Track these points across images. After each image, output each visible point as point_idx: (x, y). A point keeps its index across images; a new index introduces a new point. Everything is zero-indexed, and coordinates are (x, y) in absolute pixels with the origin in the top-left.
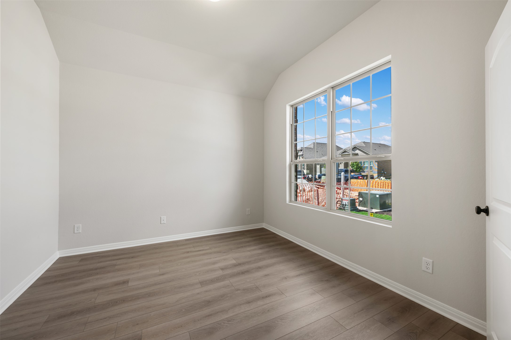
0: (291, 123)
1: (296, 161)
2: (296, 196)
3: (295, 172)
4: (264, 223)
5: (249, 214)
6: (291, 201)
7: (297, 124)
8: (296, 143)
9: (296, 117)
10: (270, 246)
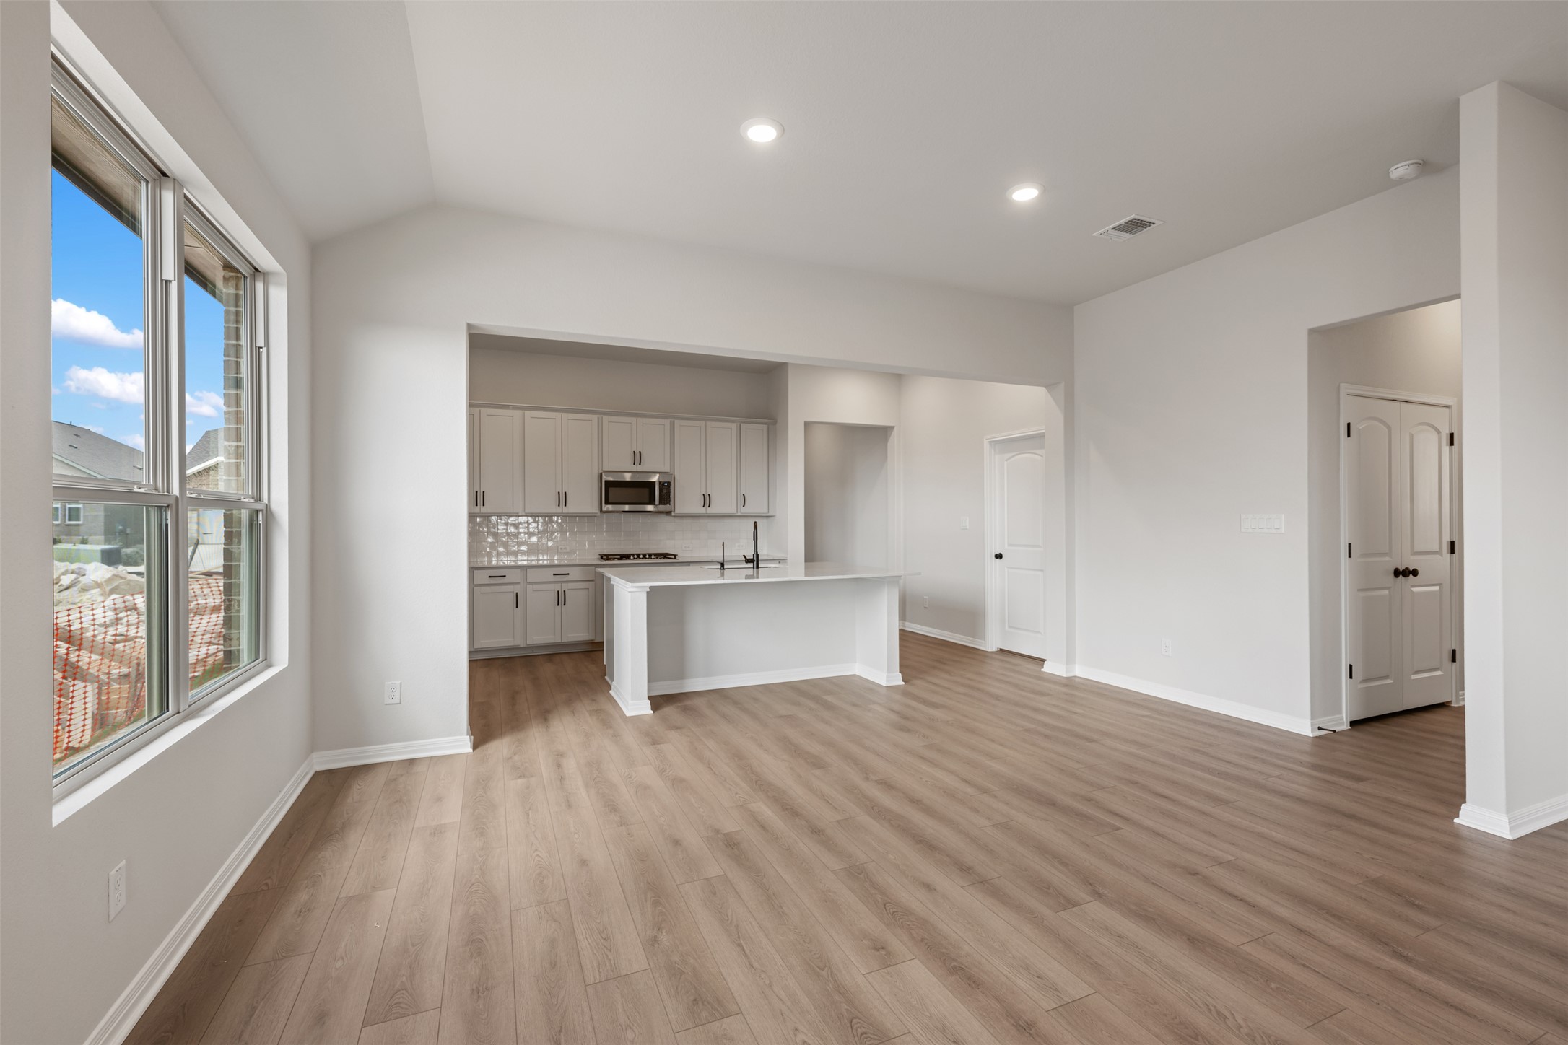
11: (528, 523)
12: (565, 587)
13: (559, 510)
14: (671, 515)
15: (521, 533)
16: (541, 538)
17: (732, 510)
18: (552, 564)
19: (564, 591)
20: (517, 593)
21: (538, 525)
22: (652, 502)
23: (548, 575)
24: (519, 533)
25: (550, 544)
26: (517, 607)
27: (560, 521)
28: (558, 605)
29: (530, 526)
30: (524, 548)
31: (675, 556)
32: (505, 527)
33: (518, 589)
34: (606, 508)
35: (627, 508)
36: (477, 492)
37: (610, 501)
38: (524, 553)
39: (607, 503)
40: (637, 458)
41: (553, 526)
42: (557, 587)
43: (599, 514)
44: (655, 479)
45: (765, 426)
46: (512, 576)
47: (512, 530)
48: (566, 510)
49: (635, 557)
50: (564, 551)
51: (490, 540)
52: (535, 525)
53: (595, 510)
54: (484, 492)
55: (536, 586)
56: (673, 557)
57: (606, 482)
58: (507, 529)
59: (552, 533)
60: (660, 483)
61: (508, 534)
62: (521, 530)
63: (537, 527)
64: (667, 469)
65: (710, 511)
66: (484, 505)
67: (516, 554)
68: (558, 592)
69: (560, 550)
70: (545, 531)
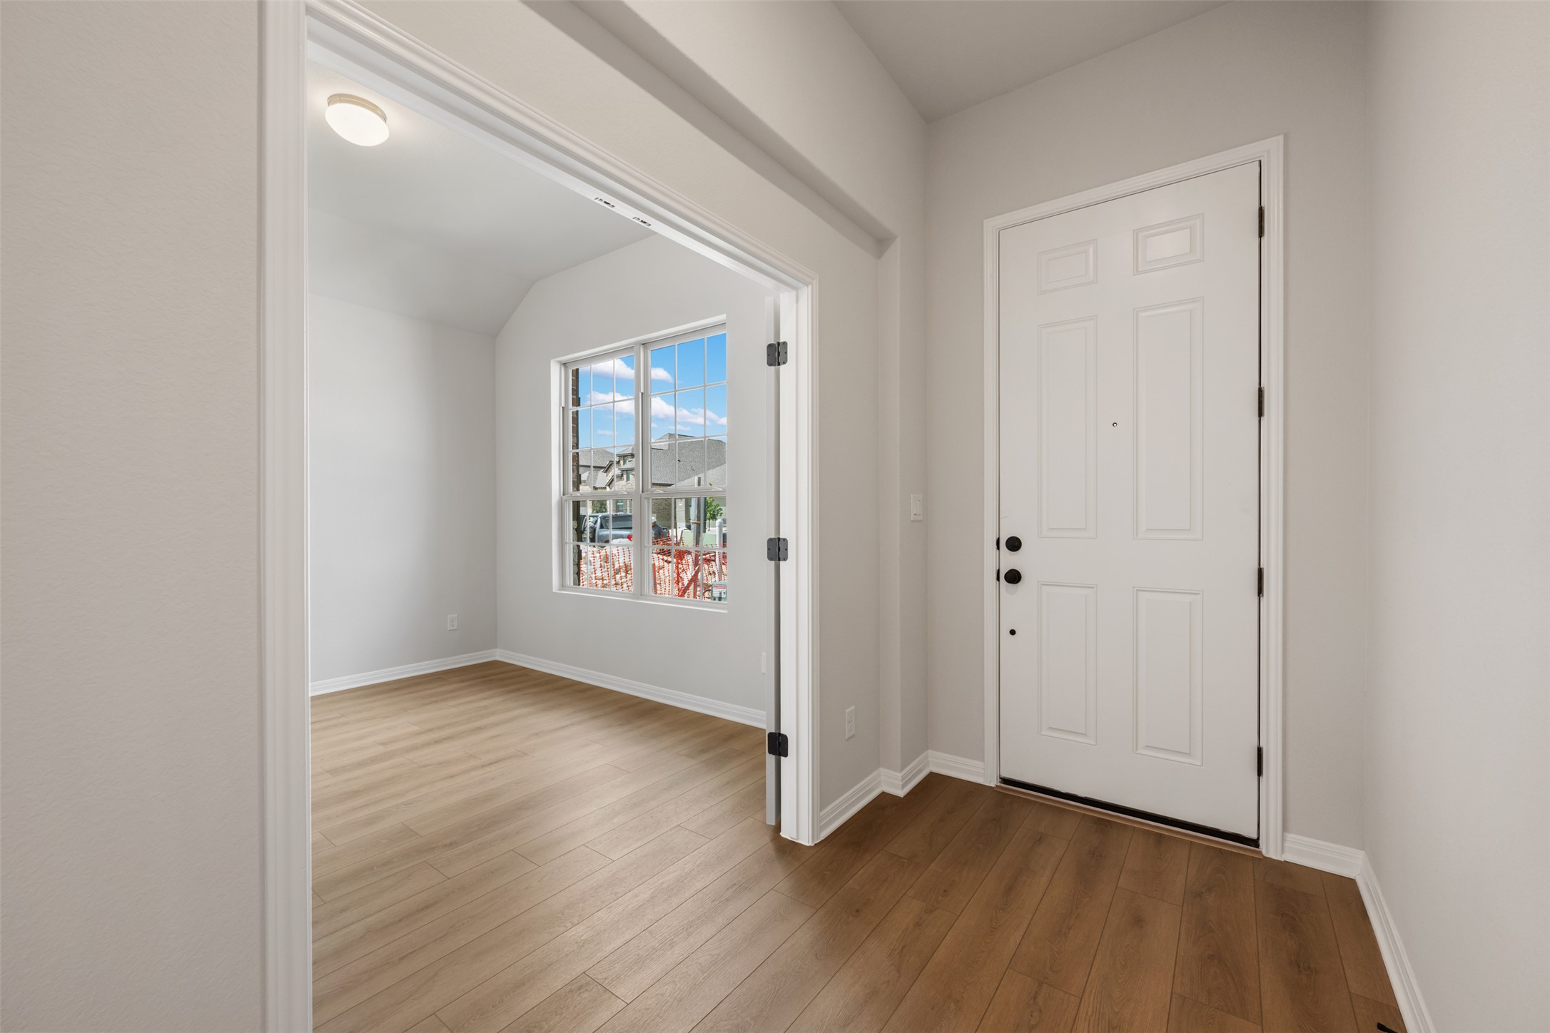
0: (563, 405)
1: (578, 494)
2: (578, 573)
3: (573, 520)
4: (496, 647)
5: (455, 628)
6: (563, 586)
7: (578, 408)
8: (577, 453)
9: (576, 391)
10: (509, 692)
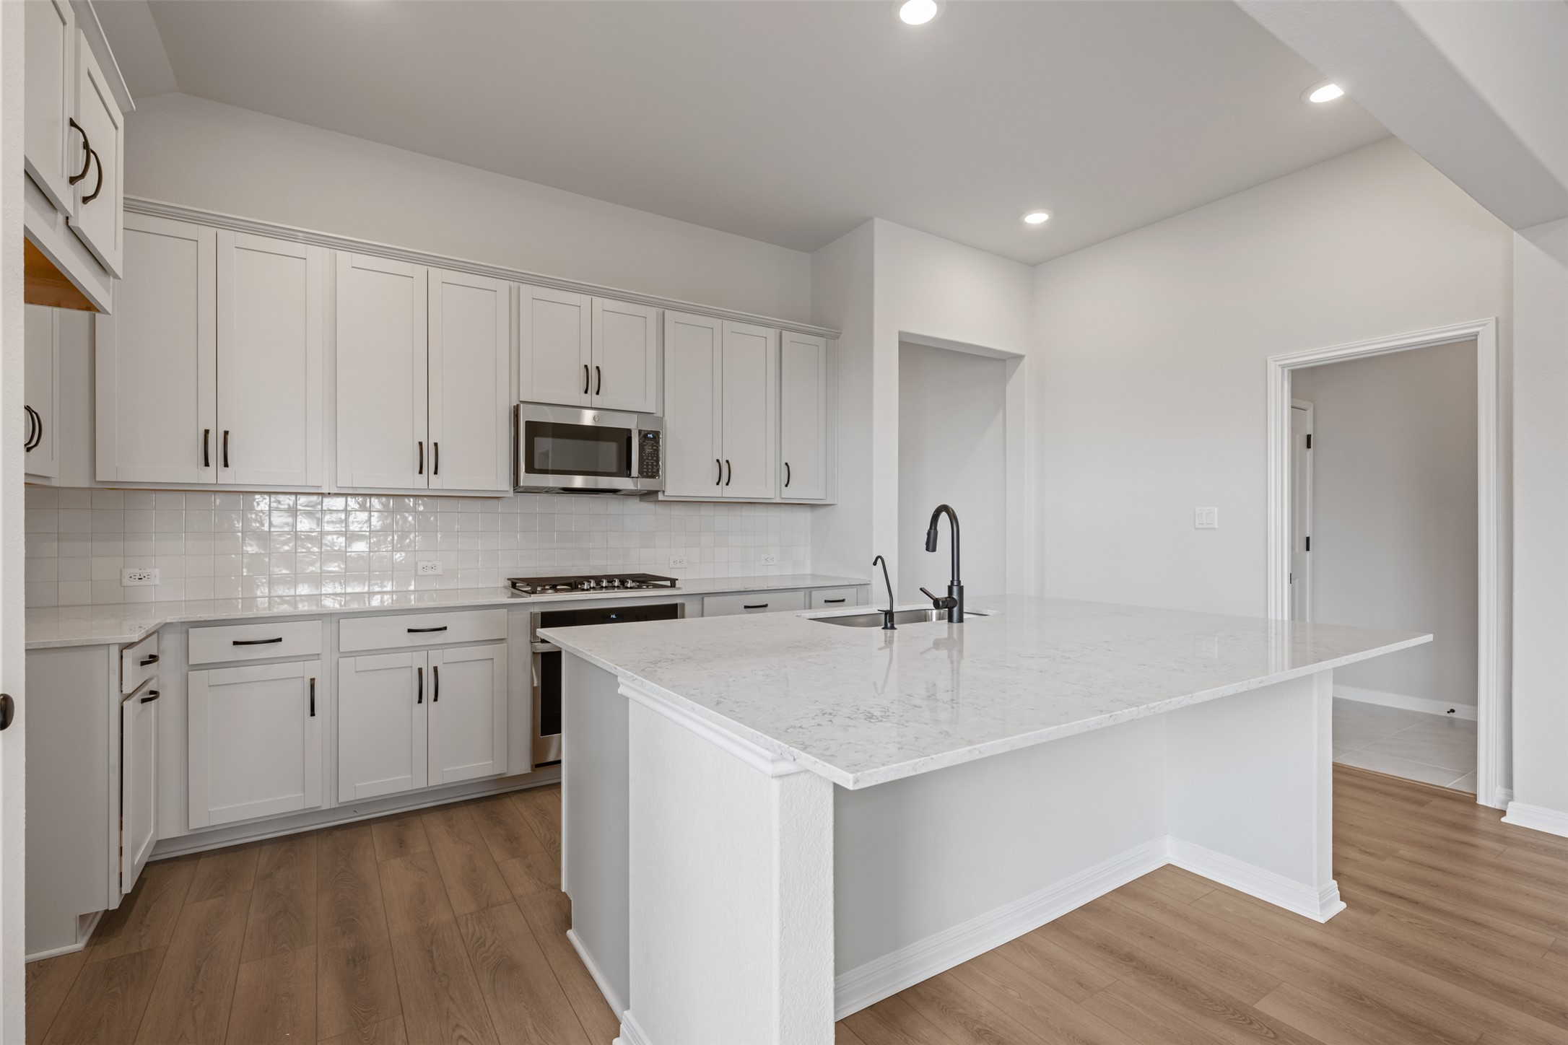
11: (346, 511)
12: (437, 658)
13: (419, 483)
14: (657, 501)
15: (329, 533)
16: (378, 543)
17: (769, 493)
18: (406, 606)
19: (436, 669)
20: (313, 680)
21: (370, 516)
22: (625, 470)
23: (395, 631)
24: (322, 533)
25: (398, 556)
26: (313, 714)
27: (421, 508)
28: (420, 702)
29: (351, 519)
30: (333, 567)
31: (673, 582)
32: (290, 520)
33: (312, 669)
34: (526, 479)
35: (578, 482)
36: (207, 432)
37: (537, 466)
38: (335, 578)
39: (530, 469)
40: (592, 380)
41: (405, 519)
42: (419, 660)
43: (511, 494)
44: (631, 423)
45: (821, 341)
46: (297, 639)
47: (304, 524)
48: (437, 483)
49: (593, 584)
50: (430, 572)
51: (251, 548)
52: (363, 516)
53: (502, 483)
54: (226, 433)
55: (363, 662)
56: (668, 583)
57: (529, 424)
58: (294, 525)
59: (404, 535)
60: (640, 431)
61: (296, 536)
62: (328, 528)
63: (369, 520)
64: (650, 407)
65: (731, 492)
66: (226, 465)
67: (318, 579)
68: (420, 670)
69: (420, 572)
70: (386, 530)
